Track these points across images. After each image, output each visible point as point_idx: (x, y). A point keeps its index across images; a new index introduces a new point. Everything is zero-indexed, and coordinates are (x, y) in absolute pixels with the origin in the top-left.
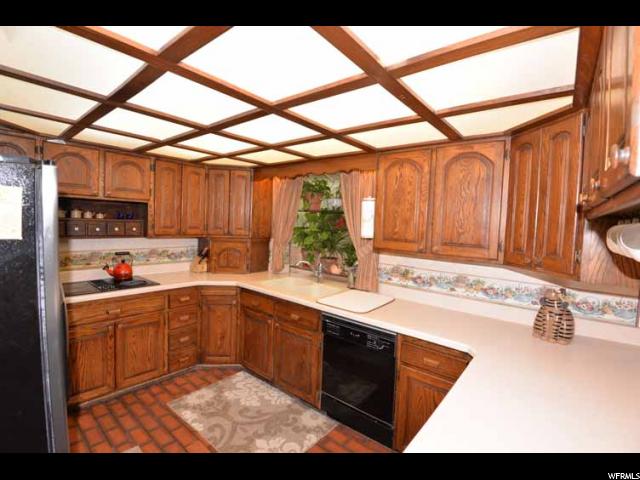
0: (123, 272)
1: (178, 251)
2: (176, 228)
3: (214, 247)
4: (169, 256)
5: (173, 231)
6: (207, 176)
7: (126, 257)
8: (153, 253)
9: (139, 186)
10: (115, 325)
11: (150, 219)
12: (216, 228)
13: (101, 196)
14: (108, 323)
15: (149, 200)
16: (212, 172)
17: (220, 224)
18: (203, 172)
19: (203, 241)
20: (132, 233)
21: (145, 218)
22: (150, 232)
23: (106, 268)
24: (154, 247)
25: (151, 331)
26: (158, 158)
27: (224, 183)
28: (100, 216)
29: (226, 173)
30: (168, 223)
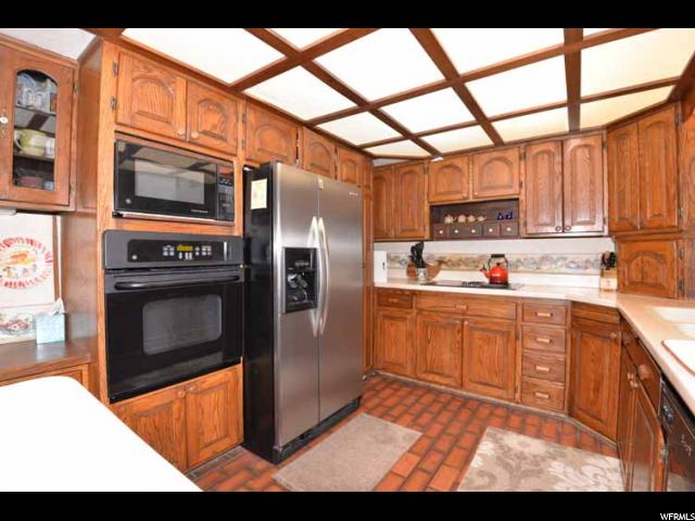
0: (498, 275)
7: (502, 260)
9: (506, 181)
10: (463, 321)
11: (522, 216)
12: (622, 220)
13: (471, 199)
14: (456, 316)
15: (519, 194)
16: (613, 135)
17: (627, 212)
20: (506, 234)
22: (521, 231)
23: (483, 270)
25: (499, 340)
29: (633, 127)
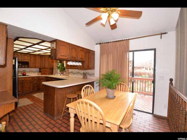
1: (35, 71)
2: (34, 66)
3: (42, 70)
4: (33, 72)
5: (34, 67)
6: (40, 57)
7: (25, 71)
8: (30, 71)
9: (27, 59)
10: (23, 82)
11: (29, 65)
12: (42, 66)
13: (21, 61)
15: (29, 61)
16: (41, 56)
17: (43, 66)
18: (40, 56)
19: (40, 69)
20: (26, 67)
21: (28, 65)
22: (29, 67)
23: (21, 73)
24: (30, 70)
25: (29, 83)
26: (31, 54)
27: (44, 58)
28: (20, 64)
29: (44, 56)
30: (33, 65)
